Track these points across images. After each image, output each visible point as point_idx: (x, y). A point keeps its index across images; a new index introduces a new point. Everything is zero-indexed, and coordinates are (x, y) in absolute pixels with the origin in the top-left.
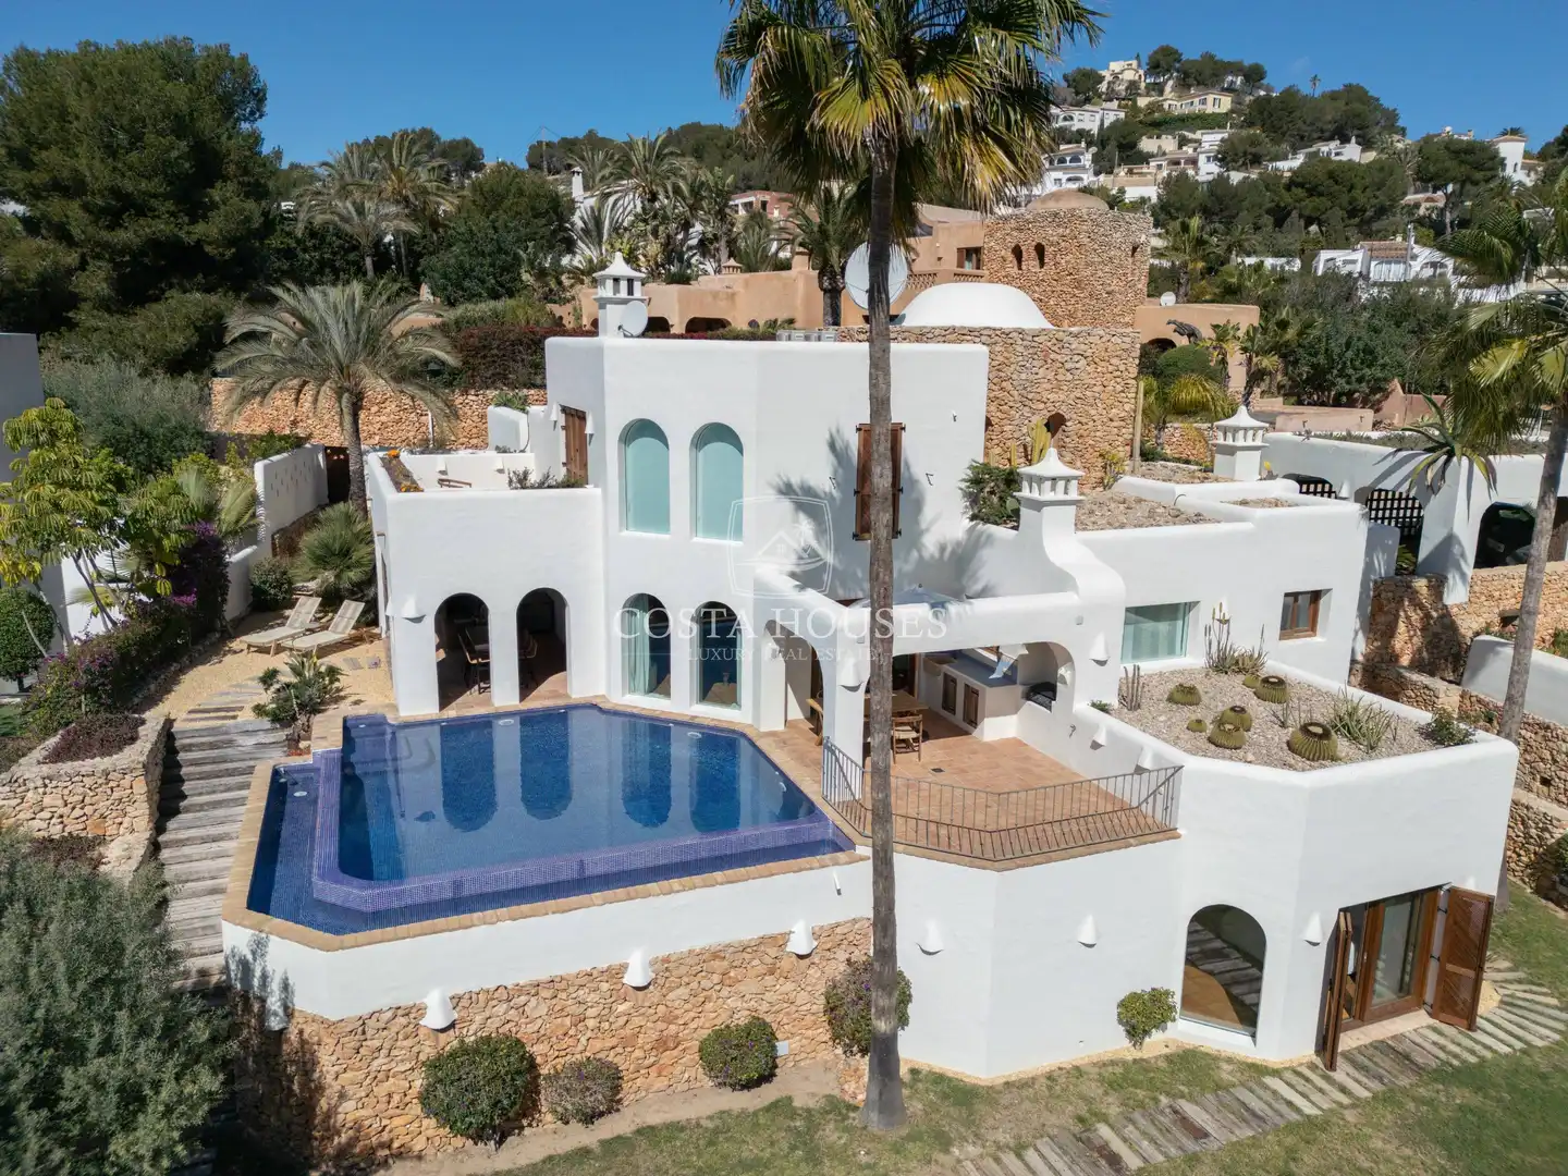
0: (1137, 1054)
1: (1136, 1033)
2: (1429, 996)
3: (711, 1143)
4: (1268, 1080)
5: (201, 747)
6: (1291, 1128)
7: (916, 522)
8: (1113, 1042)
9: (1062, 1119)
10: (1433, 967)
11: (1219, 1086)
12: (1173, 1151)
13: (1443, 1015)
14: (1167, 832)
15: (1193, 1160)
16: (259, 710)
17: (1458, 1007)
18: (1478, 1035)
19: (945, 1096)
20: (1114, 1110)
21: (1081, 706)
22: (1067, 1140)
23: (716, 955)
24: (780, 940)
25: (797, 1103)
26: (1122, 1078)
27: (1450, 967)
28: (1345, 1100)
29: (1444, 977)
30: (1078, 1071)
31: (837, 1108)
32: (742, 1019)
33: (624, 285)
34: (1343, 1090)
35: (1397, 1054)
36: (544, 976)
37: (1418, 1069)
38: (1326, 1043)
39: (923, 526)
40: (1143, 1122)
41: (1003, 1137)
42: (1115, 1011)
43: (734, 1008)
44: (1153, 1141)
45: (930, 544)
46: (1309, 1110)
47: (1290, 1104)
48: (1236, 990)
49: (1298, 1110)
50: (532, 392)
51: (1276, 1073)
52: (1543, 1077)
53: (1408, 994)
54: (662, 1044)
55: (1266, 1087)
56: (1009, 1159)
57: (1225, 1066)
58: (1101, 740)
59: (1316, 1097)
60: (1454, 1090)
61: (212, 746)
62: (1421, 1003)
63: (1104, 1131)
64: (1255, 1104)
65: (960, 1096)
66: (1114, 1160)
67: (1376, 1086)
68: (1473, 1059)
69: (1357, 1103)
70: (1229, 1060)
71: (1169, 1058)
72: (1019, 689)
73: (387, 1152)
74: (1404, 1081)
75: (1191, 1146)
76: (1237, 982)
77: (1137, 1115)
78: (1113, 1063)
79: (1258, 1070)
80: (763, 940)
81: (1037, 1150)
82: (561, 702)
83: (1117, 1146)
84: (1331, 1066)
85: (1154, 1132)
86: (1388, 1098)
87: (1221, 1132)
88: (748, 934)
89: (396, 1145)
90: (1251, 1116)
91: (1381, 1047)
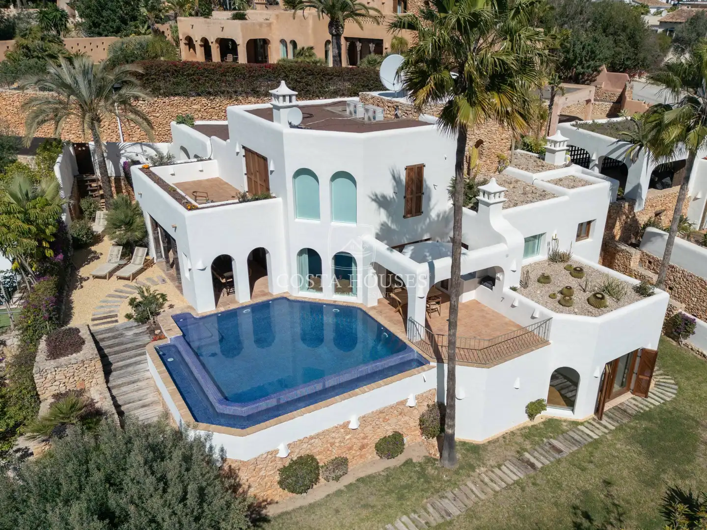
0: (532, 423)
1: (531, 416)
2: (632, 386)
3: (388, 481)
4: (580, 427)
5: (109, 338)
6: (590, 444)
7: (428, 205)
8: (524, 420)
9: (511, 453)
10: (634, 377)
11: (563, 432)
12: (552, 459)
13: (637, 394)
14: (545, 343)
15: (559, 461)
16: (129, 316)
17: (642, 390)
18: (649, 399)
19: (468, 450)
20: (528, 447)
21: (506, 290)
22: (515, 460)
23: (381, 412)
24: (403, 403)
25: (414, 461)
26: (529, 433)
27: (640, 377)
28: (607, 431)
29: (638, 380)
30: (513, 433)
31: (429, 460)
32: (390, 433)
33: (287, 98)
34: (605, 427)
35: (621, 410)
36: (320, 431)
37: (630, 415)
38: (599, 410)
39: (431, 206)
40: (540, 450)
41: (492, 462)
42: (524, 409)
43: (387, 430)
44: (544, 456)
45: (433, 214)
46: (596, 437)
47: (588, 435)
48: (563, 392)
49: (591, 437)
50: (176, 98)
51: (582, 424)
52: (670, 412)
53: (625, 386)
54: (362, 447)
55: (579, 430)
56: (496, 470)
57: (564, 424)
58: (516, 304)
59: (597, 431)
60: (642, 422)
61: (114, 337)
62: (628, 389)
63: (527, 455)
64: (576, 437)
65: (474, 449)
66: (533, 466)
67: (616, 424)
68: (647, 409)
69: (611, 431)
70: (565, 421)
71: (544, 423)
72: (477, 280)
73: (266, 503)
74: (625, 421)
75: (557, 456)
76: (562, 389)
77: (537, 447)
78: (525, 428)
79: (575, 424)
80: (398, 404)
81: (505, 466)
82: (270, 298)
83: (533, 460)
84: (601, 419)
85: (544, 453)
86: (620, 428)
87: (567, 450)
88: (393, 402)
89: (269, 500)
90: (575, 442)
91: (616, 408)
